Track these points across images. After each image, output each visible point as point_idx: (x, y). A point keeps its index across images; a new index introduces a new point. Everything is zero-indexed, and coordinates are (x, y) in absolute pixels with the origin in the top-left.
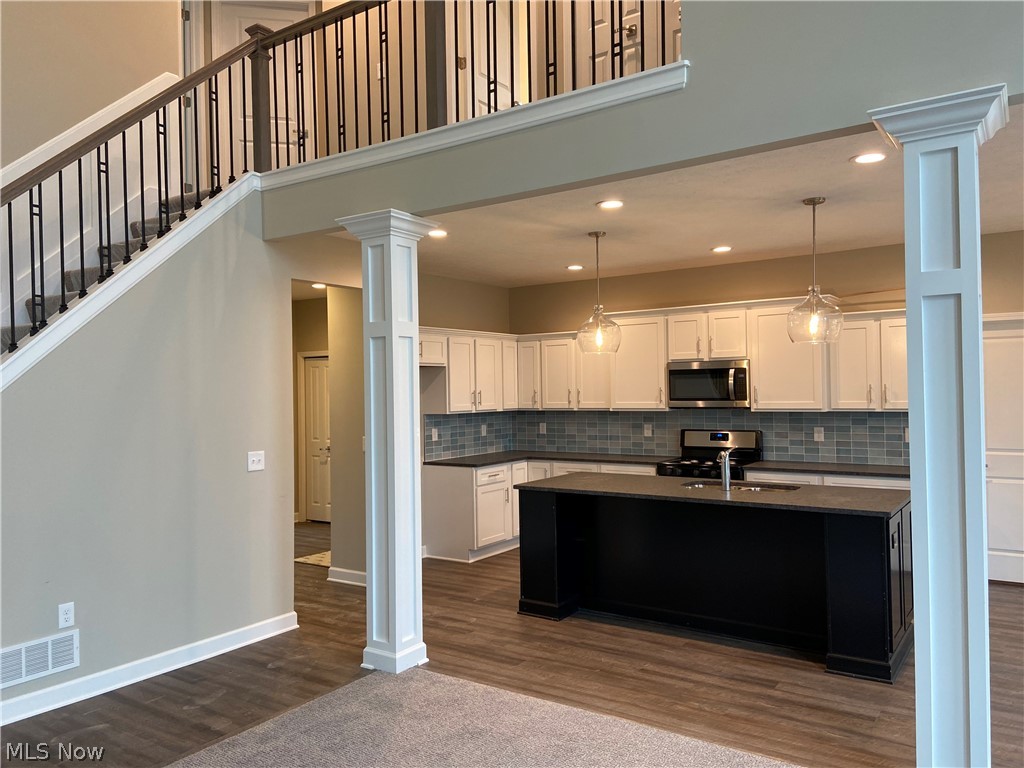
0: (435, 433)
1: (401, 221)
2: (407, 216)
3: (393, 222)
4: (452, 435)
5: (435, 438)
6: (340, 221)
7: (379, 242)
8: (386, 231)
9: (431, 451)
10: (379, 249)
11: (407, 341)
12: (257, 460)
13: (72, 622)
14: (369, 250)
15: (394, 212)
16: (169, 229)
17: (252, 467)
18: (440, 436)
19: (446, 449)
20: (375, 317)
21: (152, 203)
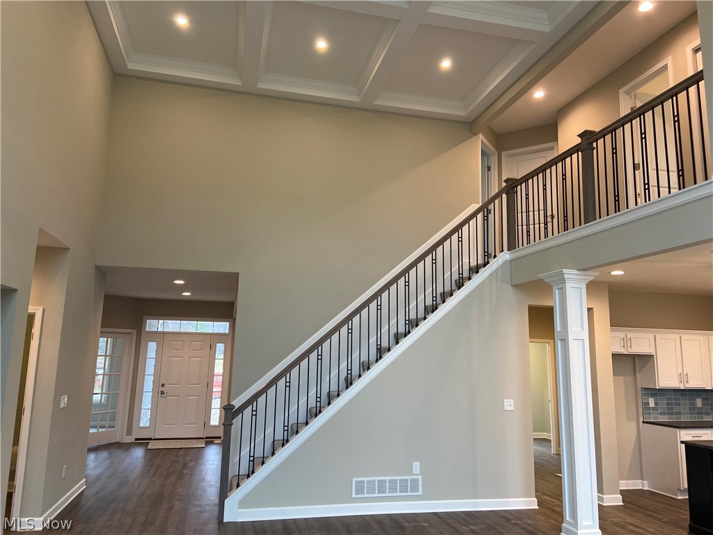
0: (652, 403)
1: (570, 274)
2: (575, 272)
3: (565, 276)
4: (668, 404)
5: (652, 404)
6: (541, 276)
7: (560, 286)
8: (563, 281)
9: (649, 414)
10: (561, 290)
11: (580, 342)
12: (509, 405)
13: (418, 472)
14: (557, 291)
15: (565, 271)
16: (463, 285)
17: (506, 408)
18: (656, 404)
19: (661, 414)
20: (561, 327)
21: (466, 268)
